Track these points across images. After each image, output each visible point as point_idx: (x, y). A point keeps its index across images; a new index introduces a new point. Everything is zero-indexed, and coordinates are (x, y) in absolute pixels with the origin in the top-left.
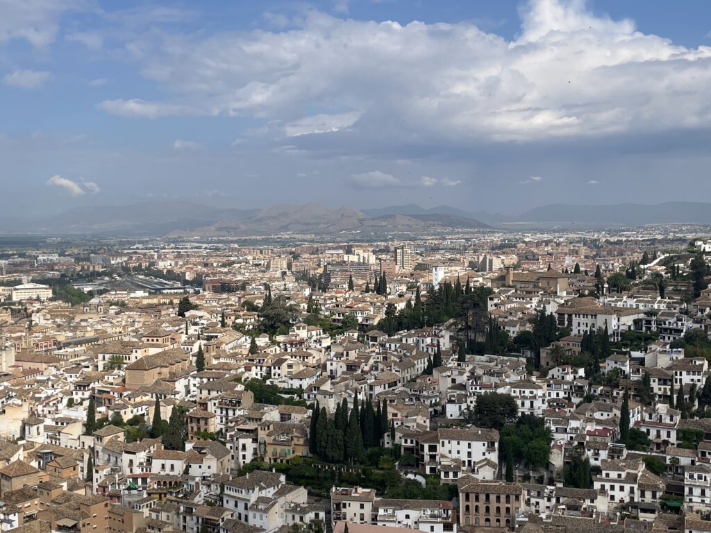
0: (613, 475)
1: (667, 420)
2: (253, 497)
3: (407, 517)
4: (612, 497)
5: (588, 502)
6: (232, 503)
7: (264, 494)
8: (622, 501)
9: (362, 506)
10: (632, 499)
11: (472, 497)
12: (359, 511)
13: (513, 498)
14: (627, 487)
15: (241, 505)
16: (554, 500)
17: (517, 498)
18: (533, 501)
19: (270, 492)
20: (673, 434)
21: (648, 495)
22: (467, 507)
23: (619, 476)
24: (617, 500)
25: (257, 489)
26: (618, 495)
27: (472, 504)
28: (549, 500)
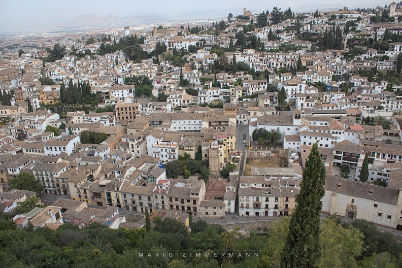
0: (174, 96)
1: (196, 75)
2: (36, 119)
3: (96, 119)
4: (174, 104)
5: (164, 107)
6: (29, 122)
7: (41, 117)
8: (177, 105)
9: (79, 118)
10: (181, 104)
11: (120, 109)
12: (78, 120)
13: (135, 108)
14: (179, 100)
15: (32, 123)
16: (151, 107)
17: (137, 108)
18: (144, 108)
19: (43, 117)
20: (199, 80)
21: (186, 102)
22: (119, 113)
23: (176, 96)
24: (175, 105)
25: (37, 116)
26: (176, 103)
27: (120, 112)
28: (150, 107)
